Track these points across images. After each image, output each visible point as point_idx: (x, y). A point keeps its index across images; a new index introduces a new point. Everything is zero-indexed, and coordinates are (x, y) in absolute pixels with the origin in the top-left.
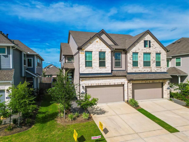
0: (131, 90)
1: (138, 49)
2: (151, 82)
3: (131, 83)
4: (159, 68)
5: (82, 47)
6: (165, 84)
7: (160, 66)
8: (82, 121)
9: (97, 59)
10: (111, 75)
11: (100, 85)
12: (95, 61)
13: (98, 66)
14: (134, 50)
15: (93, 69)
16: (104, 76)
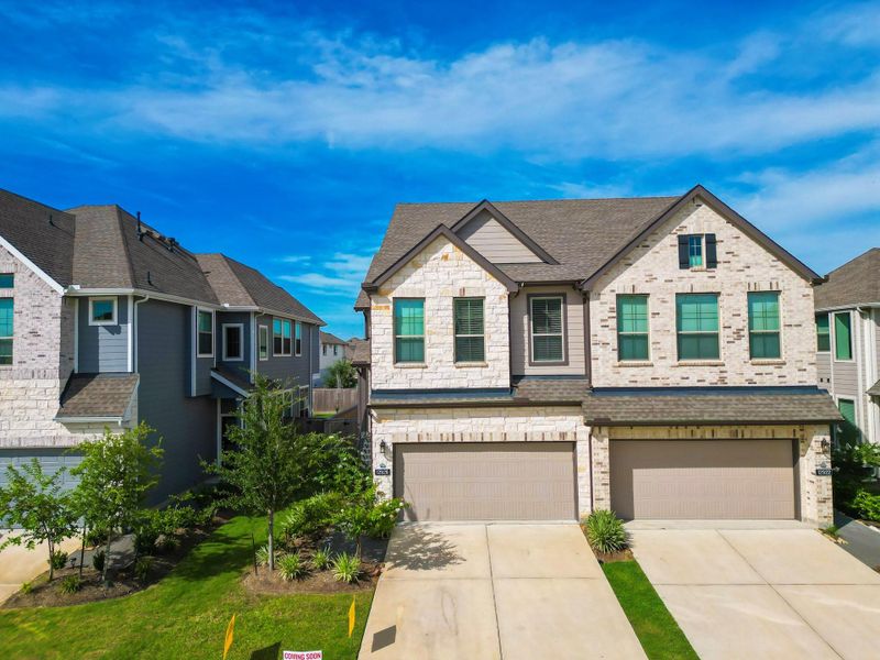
0: (607, 469)
1: (648, 279)
2: (722, 433)
3: (605, 436)
4: (769, 364)
5: (377, 284)
6: (809, 451)
7: (778, 356)
8: (326, 588)
9: (444, 331)
10: (509, 399)
11: (458, 439)
12: (434, 339)
13: (450, 356)
14: (623, 282)
15: (425, 370)
16: (473, 400)
